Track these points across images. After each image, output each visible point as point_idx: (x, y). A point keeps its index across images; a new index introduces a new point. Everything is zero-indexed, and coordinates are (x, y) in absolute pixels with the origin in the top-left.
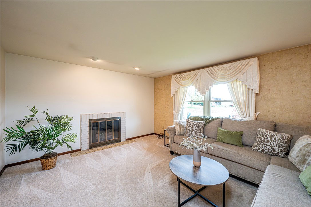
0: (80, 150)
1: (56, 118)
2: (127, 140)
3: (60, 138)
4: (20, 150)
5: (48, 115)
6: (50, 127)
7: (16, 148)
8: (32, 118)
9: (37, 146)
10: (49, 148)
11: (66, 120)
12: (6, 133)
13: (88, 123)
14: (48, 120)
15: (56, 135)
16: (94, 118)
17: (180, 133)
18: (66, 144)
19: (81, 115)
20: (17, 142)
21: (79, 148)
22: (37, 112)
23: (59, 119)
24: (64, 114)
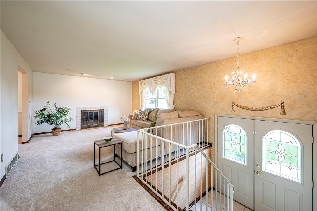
0: (75, 129)
1: (60, 108)
2: (109, 125)
3: (63, 119)
4: (42, 123)
5: (56, 107)
6: (57, 113)
7: (40, 122)
8: (47, 107)
9: (50, 123)
10: (57, 124)
11: (66, 110)
12: (36, 114)
13: (81, 113)
14: (56, 109)
15: (61, 117)
16: (84, 110)
17: (135, 117)
18: (66, 123)
19: (76, 107)
20: (40, 119)
21: (75, 128)
22: (50, 104)
23: (62, 109)
24: (65, 106)
